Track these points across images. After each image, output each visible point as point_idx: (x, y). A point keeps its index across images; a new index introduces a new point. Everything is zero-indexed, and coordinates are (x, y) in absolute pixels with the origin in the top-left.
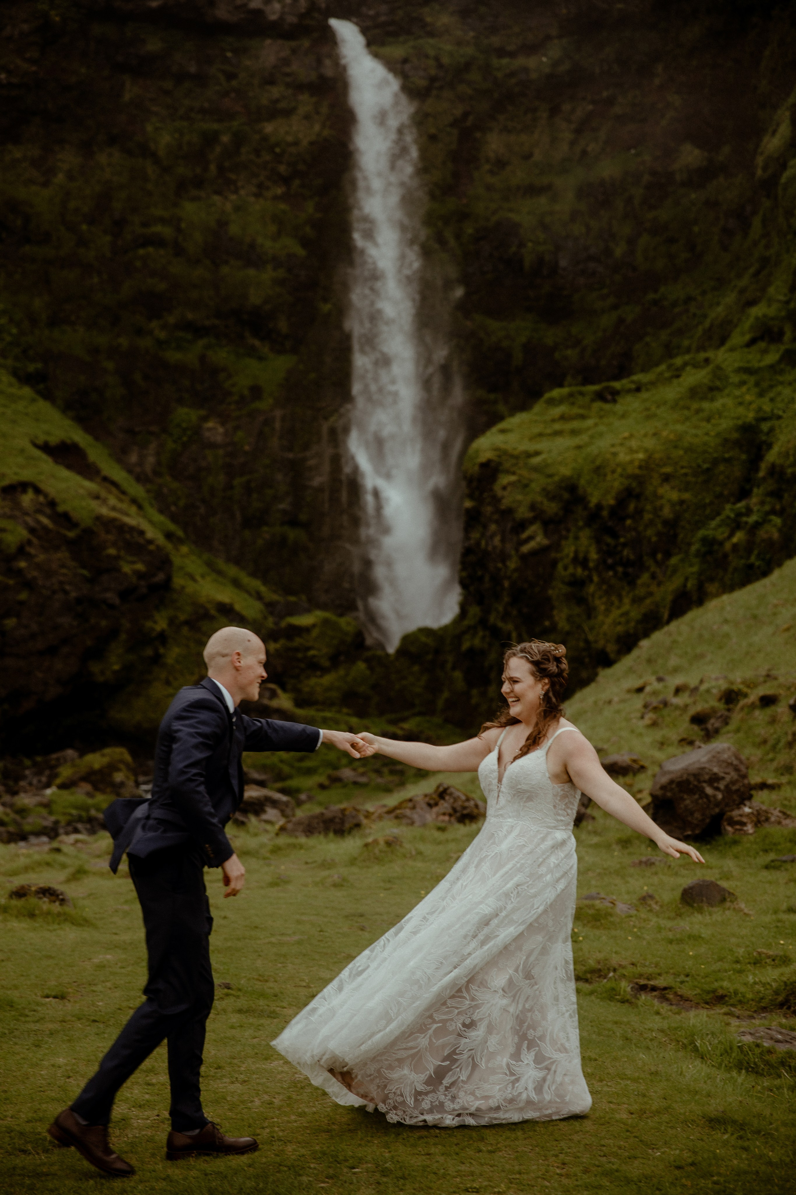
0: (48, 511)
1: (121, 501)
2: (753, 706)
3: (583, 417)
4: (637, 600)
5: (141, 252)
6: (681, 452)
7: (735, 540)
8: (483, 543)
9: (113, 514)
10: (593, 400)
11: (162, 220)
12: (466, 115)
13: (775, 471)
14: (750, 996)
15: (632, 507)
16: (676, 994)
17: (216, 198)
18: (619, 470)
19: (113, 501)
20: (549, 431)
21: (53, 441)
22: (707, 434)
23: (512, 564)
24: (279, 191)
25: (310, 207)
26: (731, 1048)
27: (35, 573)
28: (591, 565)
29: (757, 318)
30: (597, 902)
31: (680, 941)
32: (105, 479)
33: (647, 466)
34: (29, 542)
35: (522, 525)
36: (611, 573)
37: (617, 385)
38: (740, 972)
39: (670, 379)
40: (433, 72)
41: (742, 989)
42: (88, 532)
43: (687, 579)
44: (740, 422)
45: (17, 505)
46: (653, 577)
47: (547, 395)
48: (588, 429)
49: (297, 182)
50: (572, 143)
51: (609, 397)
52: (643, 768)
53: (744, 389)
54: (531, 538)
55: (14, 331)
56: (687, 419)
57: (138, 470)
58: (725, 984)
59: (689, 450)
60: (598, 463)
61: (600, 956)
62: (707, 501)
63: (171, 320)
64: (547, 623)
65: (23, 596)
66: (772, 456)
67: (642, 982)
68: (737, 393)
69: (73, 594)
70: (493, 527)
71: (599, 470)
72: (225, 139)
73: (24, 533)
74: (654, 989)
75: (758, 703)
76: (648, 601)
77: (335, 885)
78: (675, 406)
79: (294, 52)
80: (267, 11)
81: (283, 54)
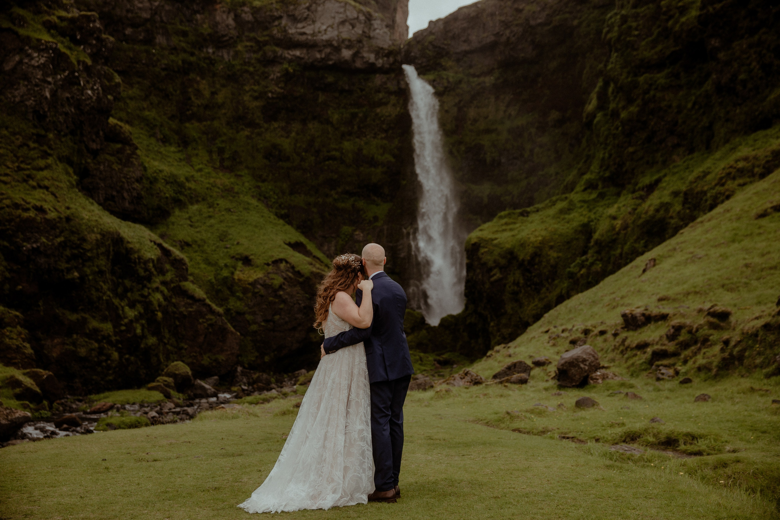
0: (291, 270)
1: (321, 265)
2: (596, 335)
3: (515, 223)
4: (541, 300)
5: (327, 163)
6: (557, 236)
7: (582, 272)
8: (474, 277)
9: (318, 271)
10: (519, 216)
11: (335, 150)
12: (460, 101)
13: (597, 242)
14: (610, 438)
15: (537, 260)
16: (578, 440)
17: (357, 140)
18: (531, 245)
19: (318, 265)
20: (500, 229)
21: (293, 241)
22: (568, 228)
23: (487, 286)
24: (383, 135)
25: (396, 142)
26: (606, 453)
27: (287, 296)
28: (521, 285)
29: (587, 180)
30: (540, 407)
31: (577, 420)
32: (315, 257)
33: (542, 242)
34: (284, 284)
35: (491, 269)
36: (529, 288)
37: (528, 209)
38: (605, 430)
39: (551, 206)
40: (446, 84)
41: (606, 436)
42: (308, 279)
43: (562, 289)
44: (581, 223)
45: (279, 268)
46: (547, 289)
47: (499, 214)
48: (517, 228)
49: (390, 132)
50: (505, 112)
51: (525, 214)
52: (550, 363)
53: (582, 209)
54: (494, 275)
55: (276, 197)
56: (559, 222)
57: (328, 253)
58: (599, 434)
59: (561, 235)
60: (522, 242)
61: (543, 426)
62: (569, 256)
63: (340, 190)
64: (503, 311)
65: (282, 306)
66: (596, 236)
67: (563, 436)
68: (580, 210)
69: (303, 305)
70: (478, 271)
71: (523, 245)
72: (361, 115)
73: (282, 280)
74: (568, 438)
75: (598, 334)
76: (545, 300)
77: (426, 406)
78: (554, 217)
79: (388, 79)
80: (377, 63)
81: (383, 80)
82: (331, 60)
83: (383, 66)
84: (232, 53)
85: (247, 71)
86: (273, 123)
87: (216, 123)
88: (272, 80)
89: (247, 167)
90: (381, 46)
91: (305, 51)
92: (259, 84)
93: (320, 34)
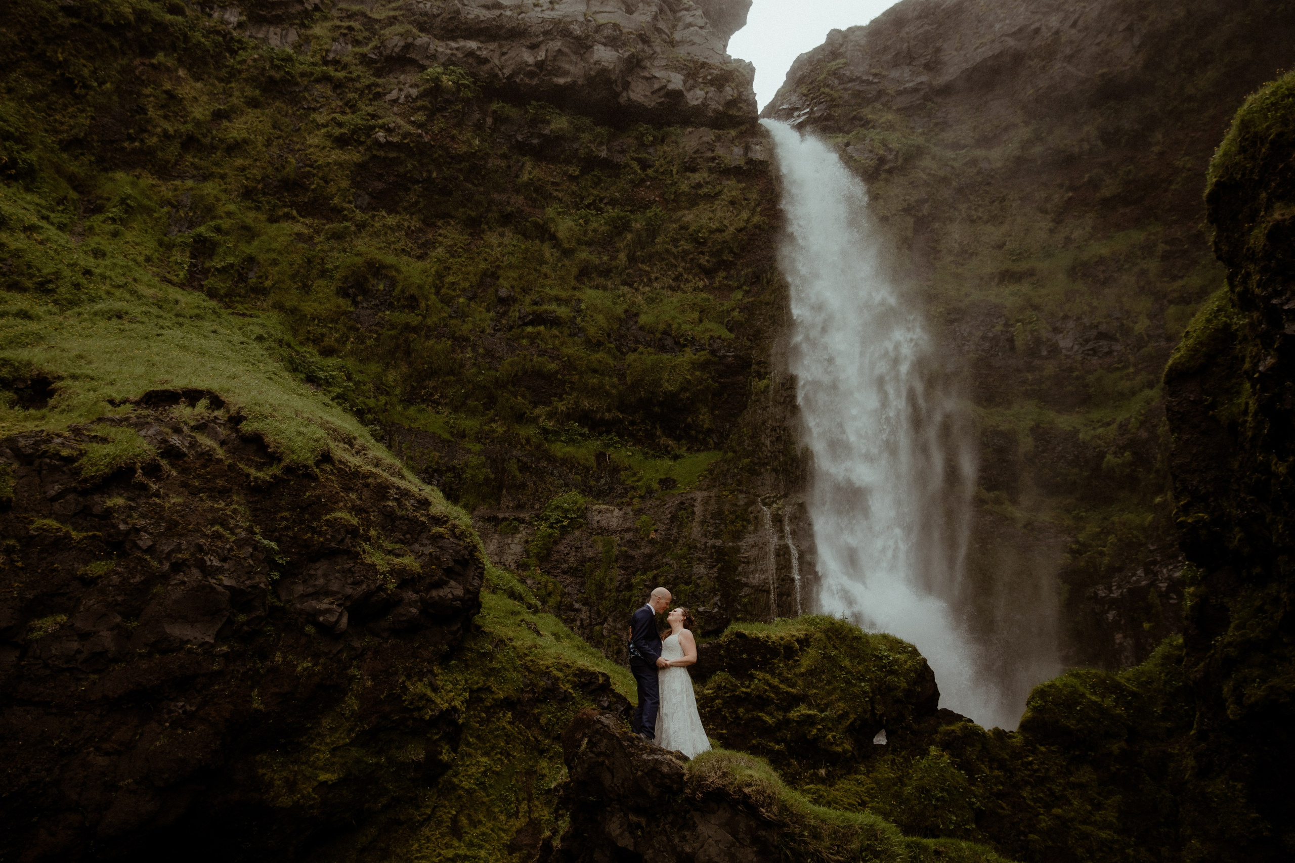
0: (222, 429)
5: (529, 329)
9: (370, 468)
11: (557, 300)
12: (920, 203)
17: (626, 289)
34: (153, 471)
40: (880, 154)
45: (162, 416)
49: (722, 274)
50: (1052, 232)
63: (561, 407)
72: (638, 226)
79: (718, 138)
80: (689, 96)
81: (705, 139)
82: (566, 73)
83: (705, 105)
84: (293, 36)
85: (325, 78)
86: (384, 213)
87: (210, 189)
88: (395, 101)
89: (279, 307)
90: (702, 59)
91: (493, 46)
92: (354, 108)
93: (537, 9)
